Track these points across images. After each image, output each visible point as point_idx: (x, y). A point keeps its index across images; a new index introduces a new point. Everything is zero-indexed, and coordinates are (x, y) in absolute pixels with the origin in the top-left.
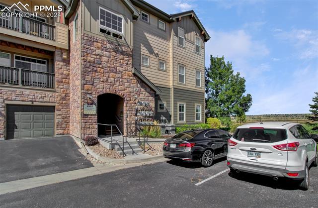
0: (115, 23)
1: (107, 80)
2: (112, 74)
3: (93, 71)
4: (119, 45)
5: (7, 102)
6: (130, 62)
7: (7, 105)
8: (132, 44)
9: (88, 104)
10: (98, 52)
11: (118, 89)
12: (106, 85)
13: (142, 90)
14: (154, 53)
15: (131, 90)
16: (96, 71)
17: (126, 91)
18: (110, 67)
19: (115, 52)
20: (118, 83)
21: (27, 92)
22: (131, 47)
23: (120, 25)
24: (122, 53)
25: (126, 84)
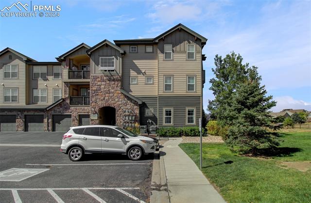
0: (109, 63)
1: (104, 99)
2: (107, 95)
3: (96, 95)
4: (112, 76)
5: (79, 114)
6: (119, 85)
7: (79, 115)
8: (121, 72)
9: (93, 113)
10: (99, 83)
11: (111, 103)
12: (104, 102)
13: (128, 102)
14: (142, 72)
15: (120, 103)
16: (98, 95)
17: (116, 104)
18: (106, 91)
19: (109, 81)
20: (111, 100)
21: (86, 108)
22: (120, 75)
23: (113, 62)
24: (114, 80)
25: (116, 100)
